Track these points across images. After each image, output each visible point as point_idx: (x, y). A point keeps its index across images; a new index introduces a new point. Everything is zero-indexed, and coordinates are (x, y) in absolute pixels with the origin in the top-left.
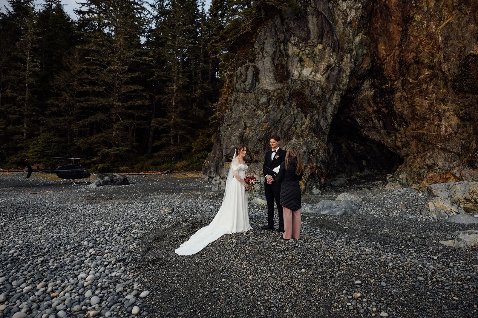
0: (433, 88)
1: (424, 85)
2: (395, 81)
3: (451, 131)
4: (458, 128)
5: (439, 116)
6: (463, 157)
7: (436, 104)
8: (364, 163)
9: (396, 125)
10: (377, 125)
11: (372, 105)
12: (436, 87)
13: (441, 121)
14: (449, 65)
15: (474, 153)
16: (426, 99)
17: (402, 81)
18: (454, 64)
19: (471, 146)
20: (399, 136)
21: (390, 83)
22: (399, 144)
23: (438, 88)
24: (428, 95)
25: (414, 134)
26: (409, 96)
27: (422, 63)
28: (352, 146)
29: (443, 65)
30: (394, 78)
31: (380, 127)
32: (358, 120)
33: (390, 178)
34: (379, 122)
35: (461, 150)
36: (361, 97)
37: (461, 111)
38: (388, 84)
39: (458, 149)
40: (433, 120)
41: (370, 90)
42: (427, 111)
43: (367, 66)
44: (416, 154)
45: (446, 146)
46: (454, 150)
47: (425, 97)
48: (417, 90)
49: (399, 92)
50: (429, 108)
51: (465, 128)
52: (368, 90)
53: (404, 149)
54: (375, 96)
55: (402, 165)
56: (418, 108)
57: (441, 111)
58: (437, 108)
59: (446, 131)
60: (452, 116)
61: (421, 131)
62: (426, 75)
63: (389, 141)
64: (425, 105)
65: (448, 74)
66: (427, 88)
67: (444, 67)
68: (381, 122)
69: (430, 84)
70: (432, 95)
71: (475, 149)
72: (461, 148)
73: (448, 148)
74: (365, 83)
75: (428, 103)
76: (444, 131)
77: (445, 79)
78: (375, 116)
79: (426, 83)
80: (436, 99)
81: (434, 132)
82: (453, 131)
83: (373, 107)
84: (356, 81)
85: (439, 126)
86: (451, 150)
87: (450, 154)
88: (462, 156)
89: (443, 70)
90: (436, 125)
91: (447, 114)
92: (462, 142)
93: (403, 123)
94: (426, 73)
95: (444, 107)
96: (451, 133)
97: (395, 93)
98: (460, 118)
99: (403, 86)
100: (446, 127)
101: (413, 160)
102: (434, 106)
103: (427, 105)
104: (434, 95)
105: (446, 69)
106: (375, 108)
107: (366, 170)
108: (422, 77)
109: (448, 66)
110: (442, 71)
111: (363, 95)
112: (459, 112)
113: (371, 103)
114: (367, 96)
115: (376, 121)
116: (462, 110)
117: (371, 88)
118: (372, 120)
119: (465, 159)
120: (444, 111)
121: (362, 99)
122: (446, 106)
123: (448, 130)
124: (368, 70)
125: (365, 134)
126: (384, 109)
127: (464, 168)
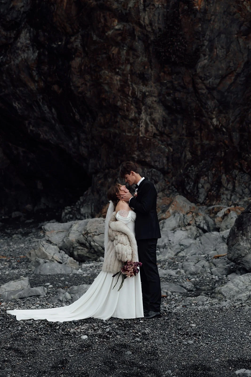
0: (128, 54)
1: (114, 48)
2: (73, 35)
3: (155, 131)
4: (165, 126)
5: (136, 103)
6: (170, 175)
7: (132, 82)
8: (40, 186)
9: (77, 117)
10: (48, 115)
11: (36, 78)
12: (131, 53)
13: (140, 113)
14: (151, 15)
15: (187, 169)
16: (117, 74)
17: (82, 36)
18: (159, 14)
19: (183, 155)
20: (83, 136)
21: (64, 38)
22: (84, 151)
23: (134, 54)
24: (120, 66)
25: (102, 134)
26: (92, 66)
27: (109, 9)
28: (15, 152)
29: (142, 14)
30: (69, 30)
31: (53, 118)
32: (16, 105)
33: (66, 214)
34: (51, 110)
35: (168, 164)
36: (17, 62)
37: (168, 96)
38: (61, 41)
39: (163, 161)
40: (128, 111)
41: (31, 49)
42: (119, 94)
43: (22, 4)
44: (107, 171)
45: (146, 156)
46: (157, 164)
47: (115, 69)
48: (104, 56)
49: (78, 56)
50: (122, 90)
51: (174, 126)
52: (29, 50)
53: (92, 161)
54: (39, 61)
55: (88, 189)
56: (106, 88)
57: (139, 95)
58: (133, 89)
59: (147, 131)
60: (155, 105)
61: (112, 130)
62: (117, 30)
63: (70, 145)
64: (115, 82)
65: (149, 29)
66: (119, 53)
67: (144, 18)
68: (53, 110)
69: (123, 47)
70: (126, 66)
71: (188, 160)
72: (168, 160)
73: (148, 160)
74: (22, 35)
75: (120, 80)
76: (143, 131)
77: (145, 39)
78: (43, 99)
79: (117, 44)
80: (132, 73)
81: (129, 132)
82: (157, 130)
83: (37, 82)
84: (4, 33)
85: (136, 121)
86: (153, 164)
87: (150, 170)
88: (168, 173)
89: (142, 22)
90: (132, 120)
91: (149, 100)
92: (169, 150)
93: (88, 114)
94: (117, 27)
95: (144, 89)
96: (155, 134)
97: (73, 59)
98: (167, 108)
99: (83, 46)
100: (147, 124)
101: (102, 180)
102: (129, 86)
103: (119, 83)
104: (129, 67)
105: (147, 22)
106: (42, 84)
107: (43, 200)
108: (110, 32)
109: (149, 16)
110: (140, 25)
111: (20, 59)
112: (165, 98)
113: (34, 73)
114: (26, 60)
115: (45, 108)
116: (169, 94)
117: (33, 46)
118: (39, 106)
119: (174, 179)
120: (144, 96)
121: (18, 66)
122: (146, 86)
123: (150, 129)
124: (24, 12)
125: (32, 131)
126: (56, 87)
127: (170, 194)
